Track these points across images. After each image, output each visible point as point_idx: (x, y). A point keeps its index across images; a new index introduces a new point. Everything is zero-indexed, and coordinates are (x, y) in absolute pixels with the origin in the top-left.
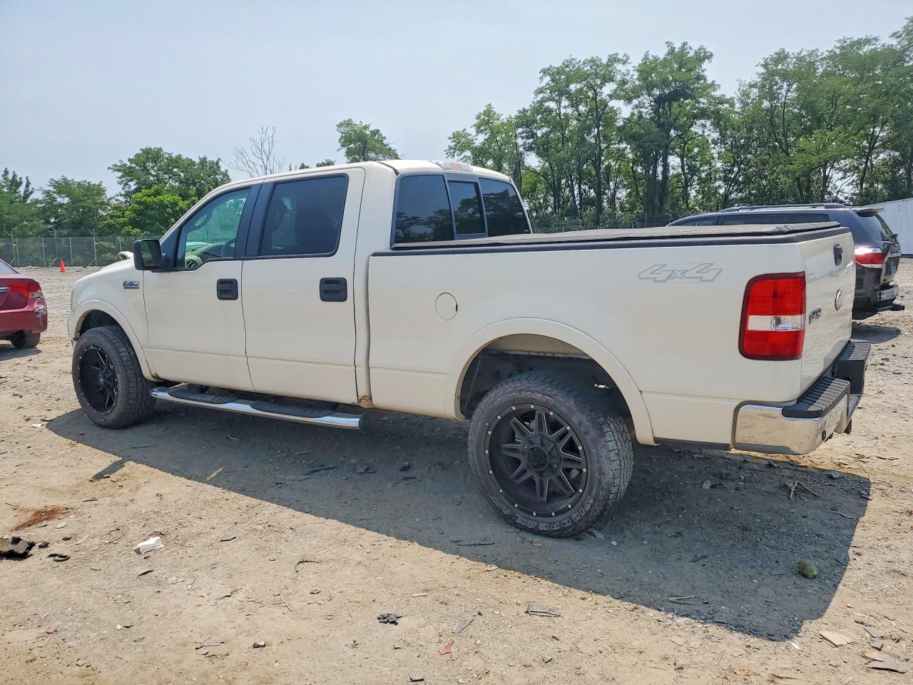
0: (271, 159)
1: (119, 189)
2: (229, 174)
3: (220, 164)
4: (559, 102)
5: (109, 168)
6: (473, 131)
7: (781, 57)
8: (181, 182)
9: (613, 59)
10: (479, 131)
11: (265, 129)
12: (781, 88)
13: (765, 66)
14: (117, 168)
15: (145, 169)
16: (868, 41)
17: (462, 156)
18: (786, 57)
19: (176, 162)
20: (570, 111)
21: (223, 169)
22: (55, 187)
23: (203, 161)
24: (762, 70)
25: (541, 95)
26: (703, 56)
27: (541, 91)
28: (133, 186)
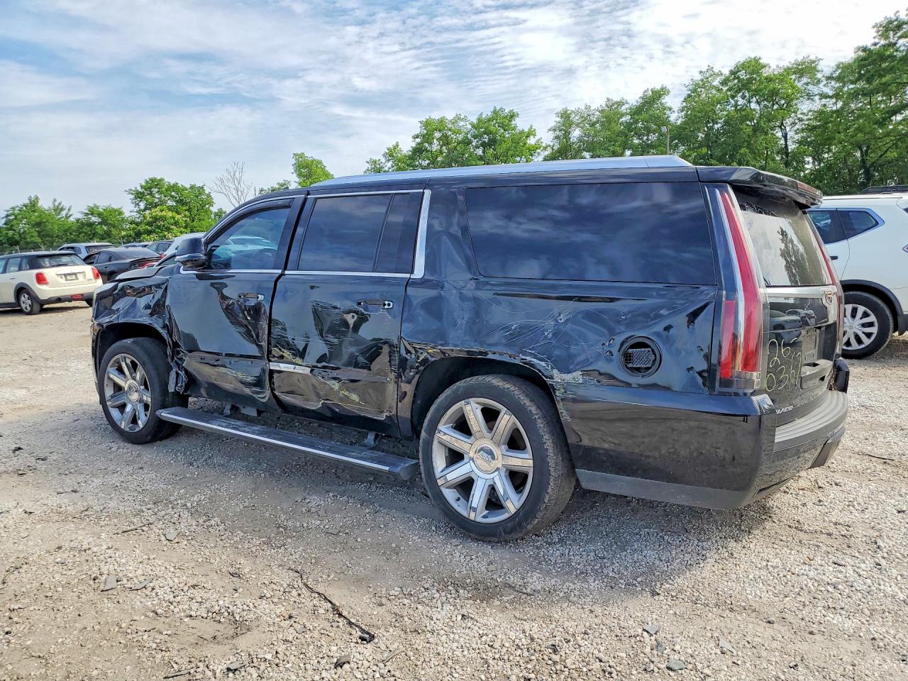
0: (242, 184)
1: (132, 207)
2: (211, 194)
3: (205, 188)
5: (126, 191)
8: (177, 202)
14: (130, 192)
15: (151, 194)
19: (174, 187)
21: (207, 192)
22: (90, 211)
23: (192, 187)
25: (418, 140)
26: (512, 116)
28: (142, 205)
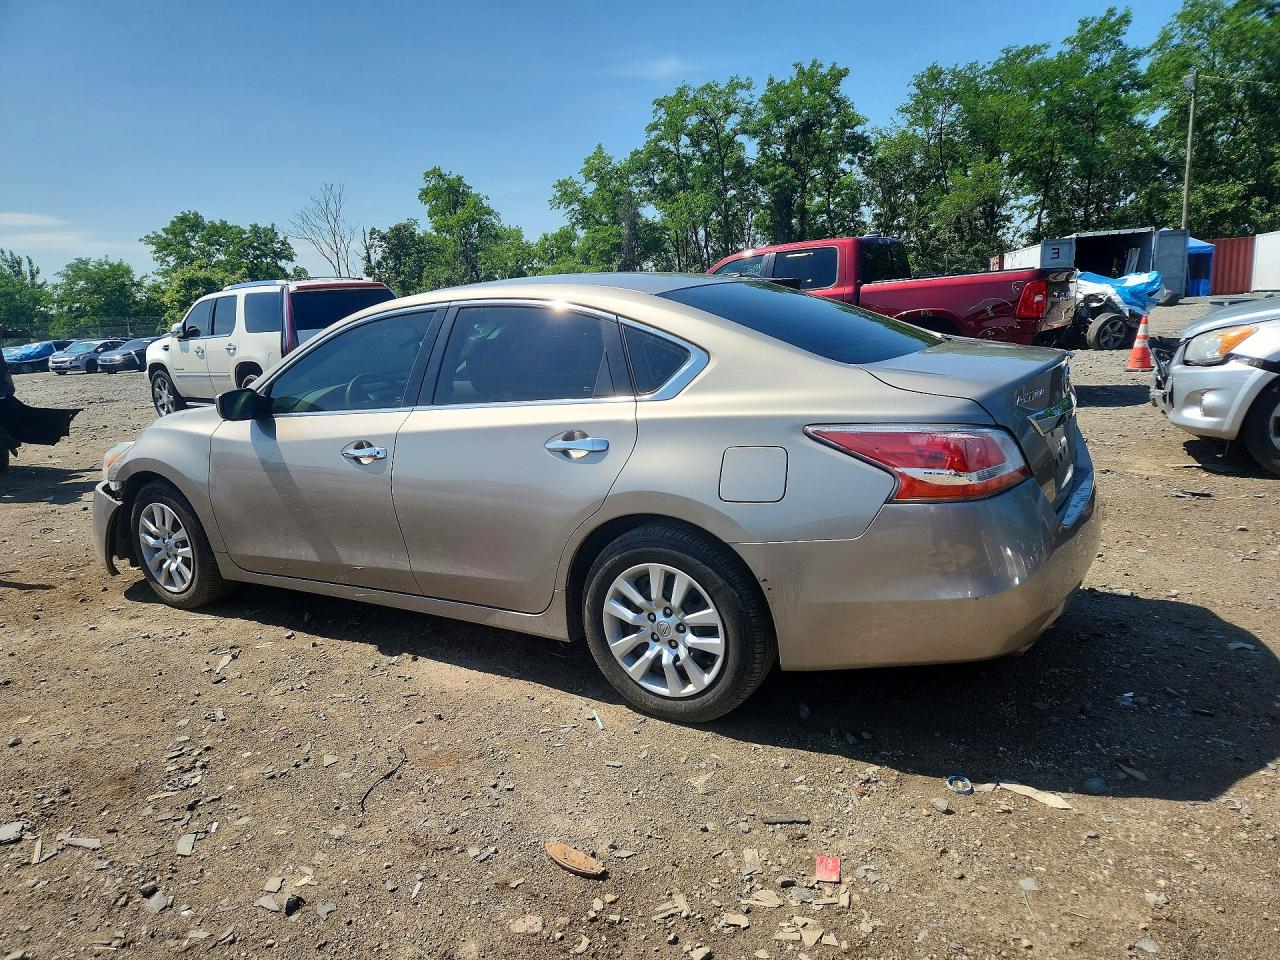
1: (155, 266)
3: (277, 230)
4: (677, 141)
5: (140, 240)
6: (581, 179)
7: (935, 75)
9: (734, 86)
10: (589, 179)
11: (329, 186)
12: (936, 112)
13: (918, 86)
14: (149, 240)
15: (185, 241)
16: (1037, 49)
17: (570, 208)
18: (940, 73)
19: (222, 230)
20: (690, 151)
21: (280, 237)
23: (255, 229)
24: (915, 91)
25: (656, 132)
27: (654, 127)
28: (171, 261)
